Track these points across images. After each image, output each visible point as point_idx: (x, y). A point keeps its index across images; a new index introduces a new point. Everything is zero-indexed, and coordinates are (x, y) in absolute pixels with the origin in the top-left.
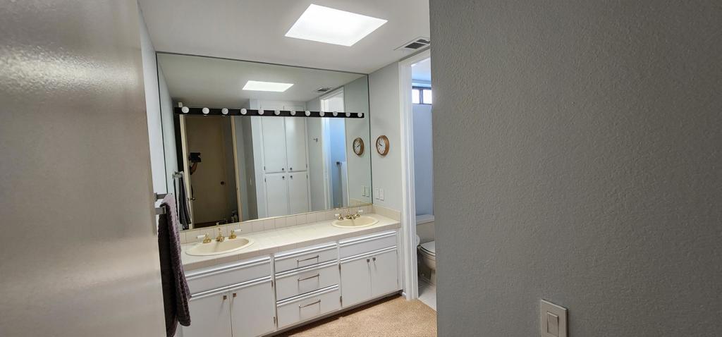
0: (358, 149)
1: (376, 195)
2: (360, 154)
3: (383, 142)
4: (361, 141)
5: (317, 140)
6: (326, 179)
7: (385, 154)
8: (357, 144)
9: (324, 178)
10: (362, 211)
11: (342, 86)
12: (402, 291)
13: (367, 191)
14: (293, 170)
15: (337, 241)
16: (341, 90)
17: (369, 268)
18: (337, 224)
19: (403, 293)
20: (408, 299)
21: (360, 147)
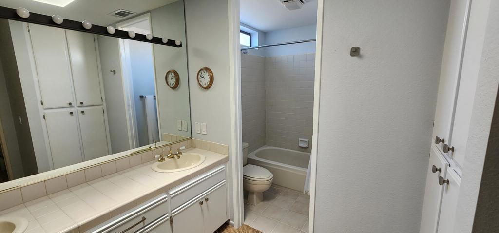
0: (173, 82)
1: (196, 128)
2: (175, 87)
3: (206, 75)
4: (176, 73)
5: (115, 72)
6: (130, 114)
7: (208, 87)
8: (170, 76)
9: (127, 112)
10: (184, 147)
11: (149, 12)
12: (229, 220)
13: (184, 125)
14: (84, 104)
15: (167, 193)
16: (147, 17)
17: (202, 210)
18: (159, 167)
19: (231, 222)
20: (236, 227)
21: (174, 80)
